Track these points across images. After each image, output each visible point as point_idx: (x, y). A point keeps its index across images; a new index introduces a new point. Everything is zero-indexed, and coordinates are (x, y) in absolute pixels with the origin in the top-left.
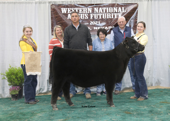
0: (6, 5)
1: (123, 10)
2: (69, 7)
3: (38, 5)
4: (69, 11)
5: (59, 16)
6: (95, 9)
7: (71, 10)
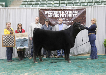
0: (16, 10)
1: (78, 12)
2: (49, 11)
3: (32, 10)
4: (49, 13)
5: (44, 16)
6: (63, 12)
7: (50, 13)
